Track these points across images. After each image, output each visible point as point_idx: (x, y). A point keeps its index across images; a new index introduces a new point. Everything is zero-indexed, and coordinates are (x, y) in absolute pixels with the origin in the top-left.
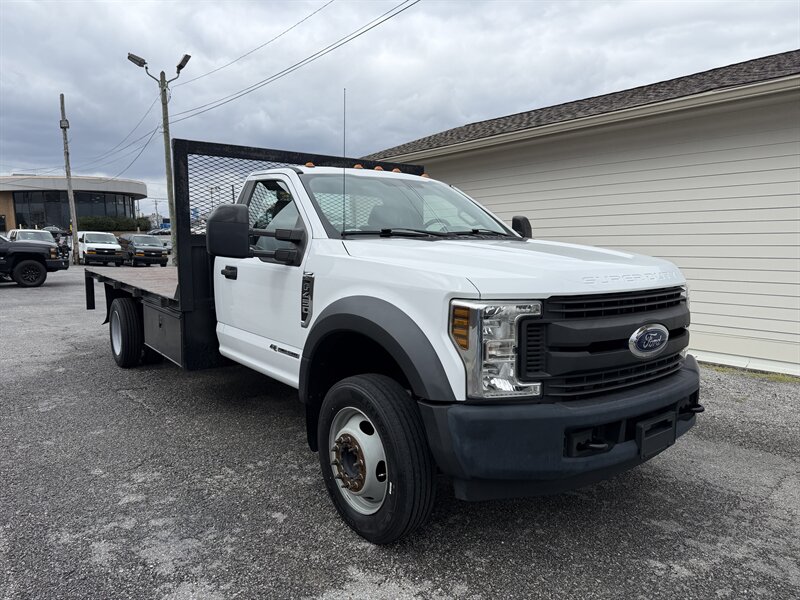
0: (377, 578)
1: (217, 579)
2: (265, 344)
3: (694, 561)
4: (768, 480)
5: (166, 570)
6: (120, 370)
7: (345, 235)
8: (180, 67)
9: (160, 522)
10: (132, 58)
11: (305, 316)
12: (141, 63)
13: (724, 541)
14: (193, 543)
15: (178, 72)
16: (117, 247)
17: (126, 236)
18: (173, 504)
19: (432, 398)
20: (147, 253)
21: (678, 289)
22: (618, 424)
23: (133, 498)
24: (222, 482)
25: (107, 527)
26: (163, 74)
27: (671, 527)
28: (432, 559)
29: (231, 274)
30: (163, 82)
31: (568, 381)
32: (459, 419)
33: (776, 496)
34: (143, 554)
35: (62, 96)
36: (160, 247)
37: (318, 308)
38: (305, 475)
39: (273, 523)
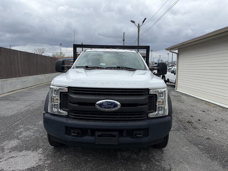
8: (143, 22)
10: (132, 21)
12: (133, 22)
15: (143, 23)
26: (139, 24)
30: (139, 27)
35: (124, 33)
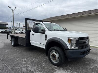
0: (59, 70)
1: (41, 71)
2: (39, 43)
3: (92, 66)
4: (96, 57)
5: (33, 71)
6: (13, 47)
7: (50, 30)
9: (29, 65)
11: (46, 40)
13: (94, 64)
14: (35, 67)
15: (15, 9)
16: (5, 31)
17: (6, 30)
18: (30, 63)
19: (66, 49)
20: (9, 32)
21: (88, 37)
22: (85, 52)
23: (24, 63)
24: (34, 60)
25: (23, 66)
26: (13, 9)
27: (88, 63)
28: (64, 68)
29: (33, 35)
31: (81, 47)
32: (70, 51)
33: (97, 59)
34: (29, 69)
36: (11, 31)
37: (48, 39)
38: (44, 59)
39: (43, 65)
